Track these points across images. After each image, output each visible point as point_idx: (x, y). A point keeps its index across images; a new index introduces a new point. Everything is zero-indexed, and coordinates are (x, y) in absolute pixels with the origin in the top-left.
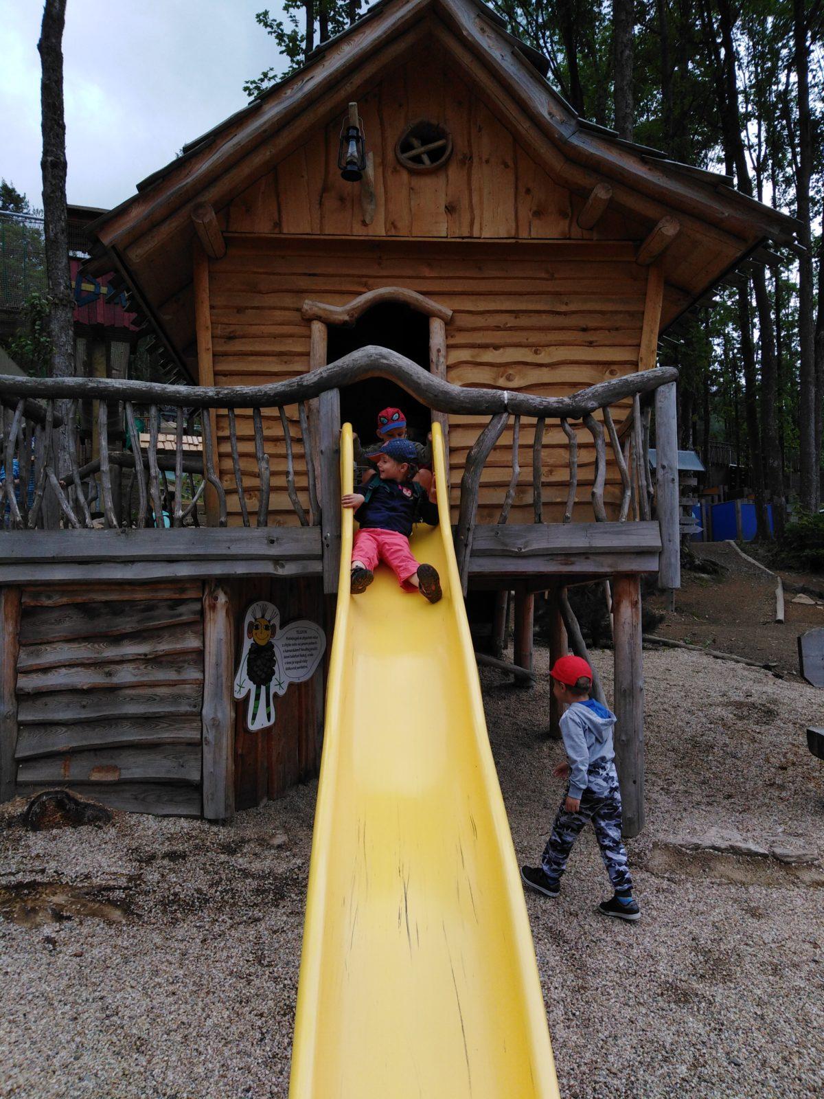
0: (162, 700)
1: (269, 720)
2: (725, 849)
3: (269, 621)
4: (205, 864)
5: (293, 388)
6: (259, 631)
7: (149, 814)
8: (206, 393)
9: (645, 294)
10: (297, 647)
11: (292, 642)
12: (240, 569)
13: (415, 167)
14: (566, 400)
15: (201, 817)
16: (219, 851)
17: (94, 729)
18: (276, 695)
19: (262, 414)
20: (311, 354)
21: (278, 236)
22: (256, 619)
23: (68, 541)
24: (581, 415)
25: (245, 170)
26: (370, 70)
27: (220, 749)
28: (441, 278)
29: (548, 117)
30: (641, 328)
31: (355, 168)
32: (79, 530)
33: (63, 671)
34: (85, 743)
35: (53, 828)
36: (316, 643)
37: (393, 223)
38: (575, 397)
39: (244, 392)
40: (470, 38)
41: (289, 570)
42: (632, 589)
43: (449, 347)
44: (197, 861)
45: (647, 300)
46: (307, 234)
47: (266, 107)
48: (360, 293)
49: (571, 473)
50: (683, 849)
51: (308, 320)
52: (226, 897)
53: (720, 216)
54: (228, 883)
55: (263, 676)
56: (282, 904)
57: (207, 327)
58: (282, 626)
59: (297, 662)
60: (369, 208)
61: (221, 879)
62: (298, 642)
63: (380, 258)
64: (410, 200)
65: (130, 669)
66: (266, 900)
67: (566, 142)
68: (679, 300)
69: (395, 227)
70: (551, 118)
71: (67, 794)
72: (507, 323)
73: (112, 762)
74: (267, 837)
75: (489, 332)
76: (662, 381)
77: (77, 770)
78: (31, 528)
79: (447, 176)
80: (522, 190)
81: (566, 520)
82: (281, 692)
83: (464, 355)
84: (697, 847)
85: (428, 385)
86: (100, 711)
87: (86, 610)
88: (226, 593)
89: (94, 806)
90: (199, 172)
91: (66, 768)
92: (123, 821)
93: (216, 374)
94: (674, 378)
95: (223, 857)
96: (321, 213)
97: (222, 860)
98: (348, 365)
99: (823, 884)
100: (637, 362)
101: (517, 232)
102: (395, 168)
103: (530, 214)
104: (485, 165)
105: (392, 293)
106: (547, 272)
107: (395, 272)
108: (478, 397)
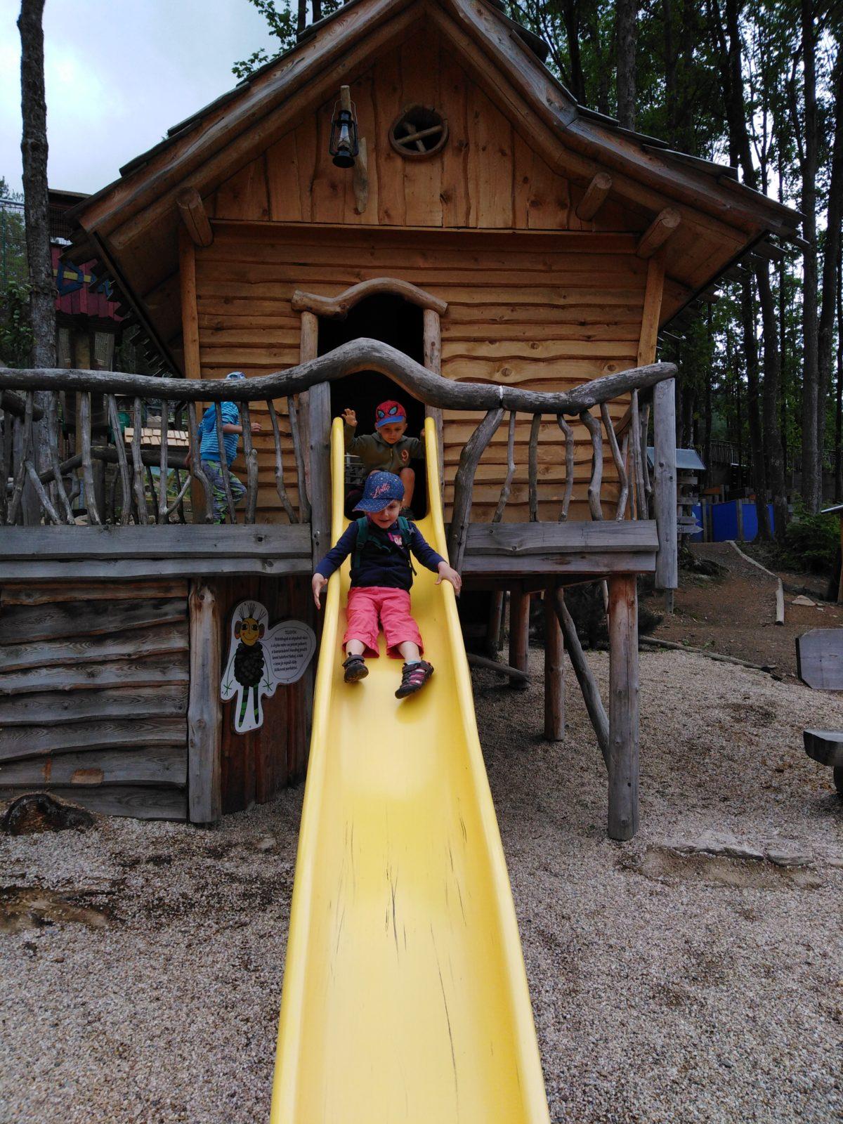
0: (147, 701)
1: (257, 722)
2: (720, 852)
3: (257, 621)
4: (190, 869)
5: (283, 381)
6: (247, 631)
7: (133, 818)
8: (192, 385)
9: (645, 288)
10: (286, 648)
11: (280, 642)
12: (227, 567)
13: (410, 154)
14: (563, 396)
15: (187, 821)
16: (205, 855)
17: (76, 731)
18: (264, 697)
19: (250, 408)
20: (302, 346)
21: (268, 224)
22: (243, 619)
23: (48, 537)
24: (578, 411)
25: (232, 155)
26: (363, 52)
27: (207, 751)
28: (436, 269)
29: (546, 104)
30: (641, 323)
31: (347, 154)
32: (60, 527)
33: (44, 671)
34: (67, 745)
35: (33, 832)
36: (305, 643)
37: (386, 212)
38: (572, 392)
39: (232, 385)
40: (466, 21)
41: (278, 568)
42: (628, 588)
43: (443, 340)
44: (182, 865)
45: (647, 294)
46: (298, 222)
47: (254, 90)
48: (353, 284)
49: (567, 471)
50: (678, 852)
51: (298, 311)
52: (212, 902)
53: (722, 208)
54: (214, 887)
55: (251, 677)
56: (269, 908)
57: (194, 318)
58: (271, 625)
59: (286, 663)
60: (362, 195)
61: (207, 884)
62: (287, 642)
63: (373, 247)
64: (404, 187)
65: (113, 670)
66: (253, 905)
67: (566, 131)
68: (680, 294)
69: (389, 216)
70: (550, 105)
71: (48, 798)
72: (503, 317)
73: (94, 765)
74: (254, 841)
75: (486, 326)
76: (661, 377)
77: (59, 773)
78: (10, 524)
79: (443, 164)
80: (519, 179)
81: (561, 518)
83: (459, 348)
84: (691, 850)
85: (422, 379)
86: (82, 713)
87: (68, 609)
88: (212, 592)
89: (76, 809)
90: (185, 156)
91: (48, 771)
92: (106, 825)
93: (203, 366)
94: (673, 374)
95: (209, 862)
96: (312, 200)
97: (208, 865)
98: (338, 358)
99: (818, 886)
100: (636, 357)
101: (514, 222)
102: (389, 155)
103: (528, 204)
104: (481, 152)
105: (384, 284)
106: (545, 264)
107: (388, 263)
108: (473, 392)
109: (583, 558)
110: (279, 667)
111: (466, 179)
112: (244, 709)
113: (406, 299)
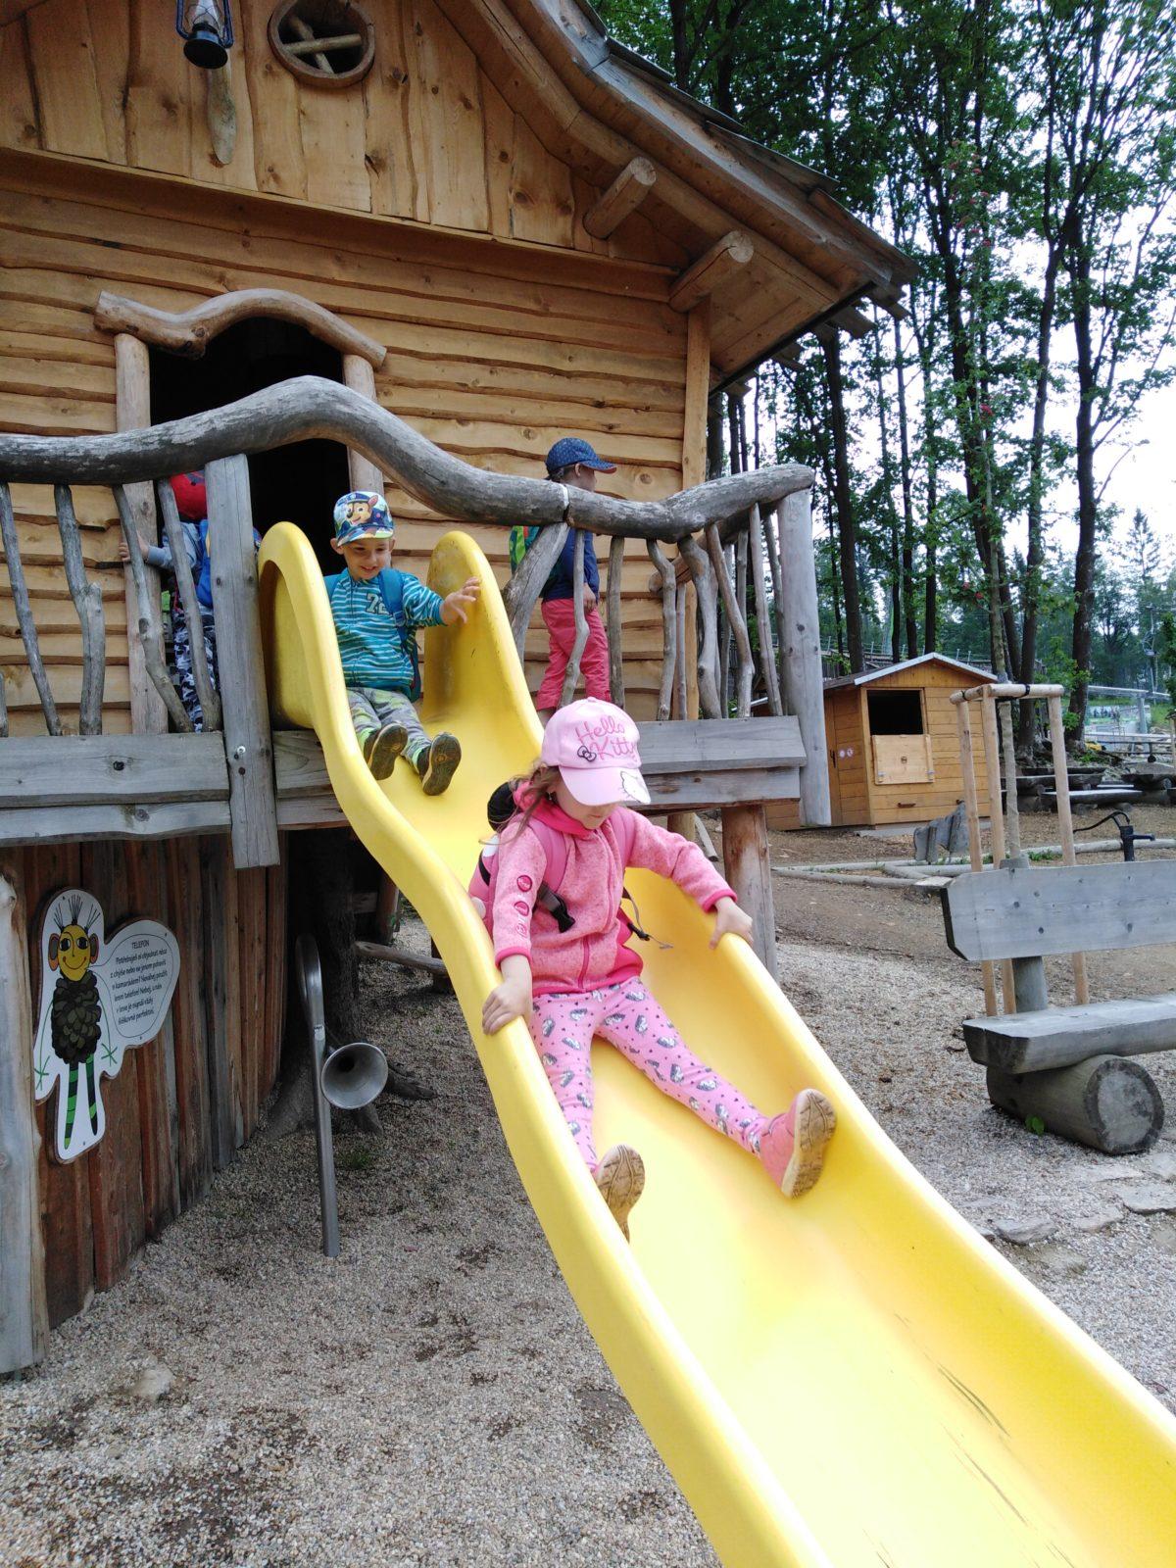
1: (95, 1131)
3: (86, 930)
4: (16, 1490)
5: (151, 447)
6: (70, 951)
9: (686, 357)
10: (135, 976)
11: (126, 966)
12: (48, 826)
13: (307, 74)
14: (659, 507)
16: (36, 1445)
18: (104, 1077)
20: (119, 399)
21: (39, 154)
22: (62, 929)
24: (678, 536)
28: (362, 287)
29: (560, 24)
30: (683, 412)
31: (214, 39)
36: (163, 963)
37: (271, 170)
38: (673, 501)
39: (37, 446)
41: (159, 823)
42: (758, 829)
45: (690, 368)
46: (101, 160)
48: (211, 294)
51: (109, 333)
53: (815, 240)
55: (81, 1044)
58: (109, 933)
59: (137, 1005)
60: (226, 132)
61: (71, 1521)
62: (137, 964)
63: (246, 232)
64: (300, 132)
67: (591, 76)
69: (276, 178)
70: (567, 26)
72: (477, 381)
74: (127, 1383)
75: (451, 393)
76: (791, 487)
79: (365, 102)
80: (495, 153)
81: (660, 715)
82: (114, 1070)
85: (429, 461)
94: (808, 483)
95: (52, 1460)
96: (127, 124)
97: (53, 1468)
98: (269, 410)
99: (1083, 1268)
100: (681, 466)
101: (490, 223)
102: (269, 68)
103: (511, 197)
104: (431, 96)
105: (275, 301)
106: (538, 301)
107: (276, 264)
108: (518, 491)
109: (697, 780)
110: (126, 1014)
111: (408, 137)
112: (71, 1110)
113: (313, 332)
